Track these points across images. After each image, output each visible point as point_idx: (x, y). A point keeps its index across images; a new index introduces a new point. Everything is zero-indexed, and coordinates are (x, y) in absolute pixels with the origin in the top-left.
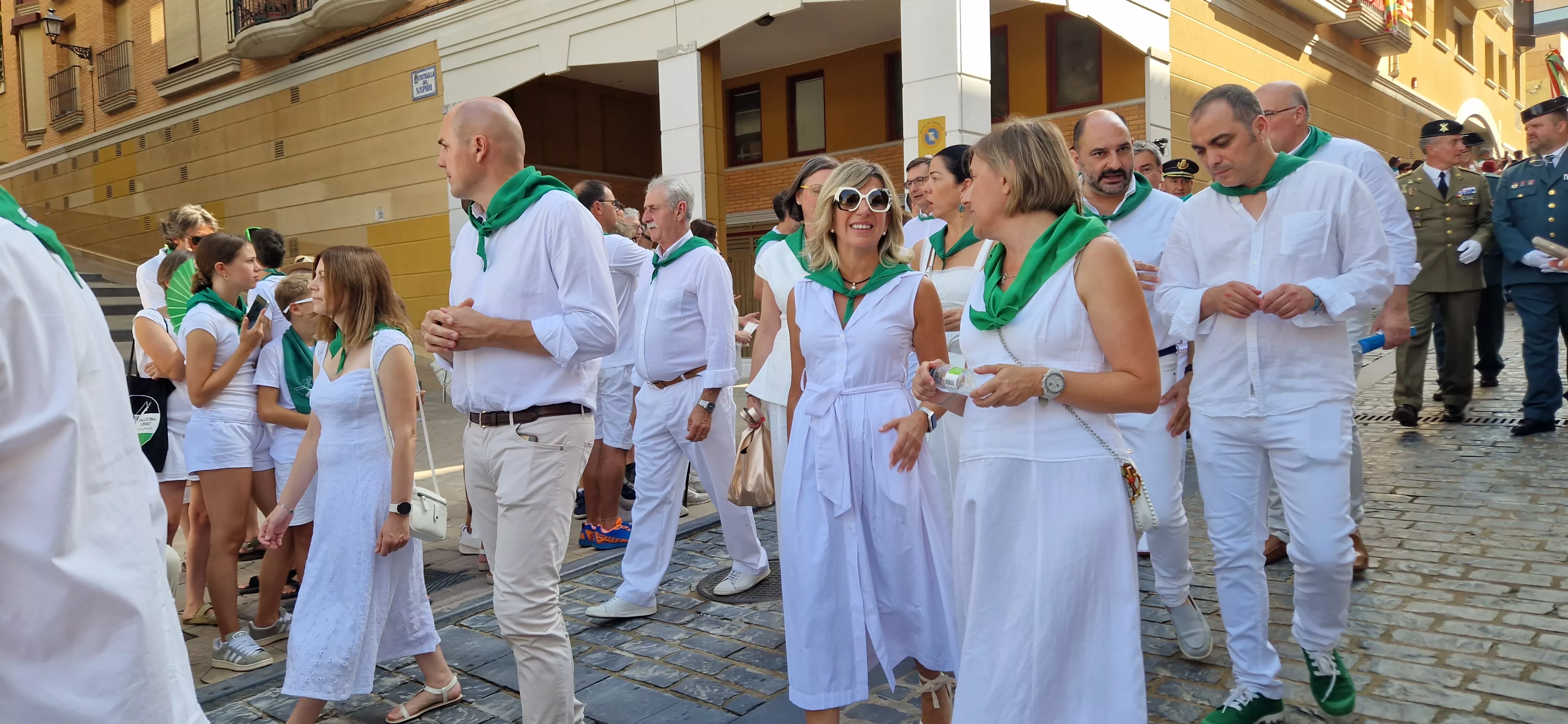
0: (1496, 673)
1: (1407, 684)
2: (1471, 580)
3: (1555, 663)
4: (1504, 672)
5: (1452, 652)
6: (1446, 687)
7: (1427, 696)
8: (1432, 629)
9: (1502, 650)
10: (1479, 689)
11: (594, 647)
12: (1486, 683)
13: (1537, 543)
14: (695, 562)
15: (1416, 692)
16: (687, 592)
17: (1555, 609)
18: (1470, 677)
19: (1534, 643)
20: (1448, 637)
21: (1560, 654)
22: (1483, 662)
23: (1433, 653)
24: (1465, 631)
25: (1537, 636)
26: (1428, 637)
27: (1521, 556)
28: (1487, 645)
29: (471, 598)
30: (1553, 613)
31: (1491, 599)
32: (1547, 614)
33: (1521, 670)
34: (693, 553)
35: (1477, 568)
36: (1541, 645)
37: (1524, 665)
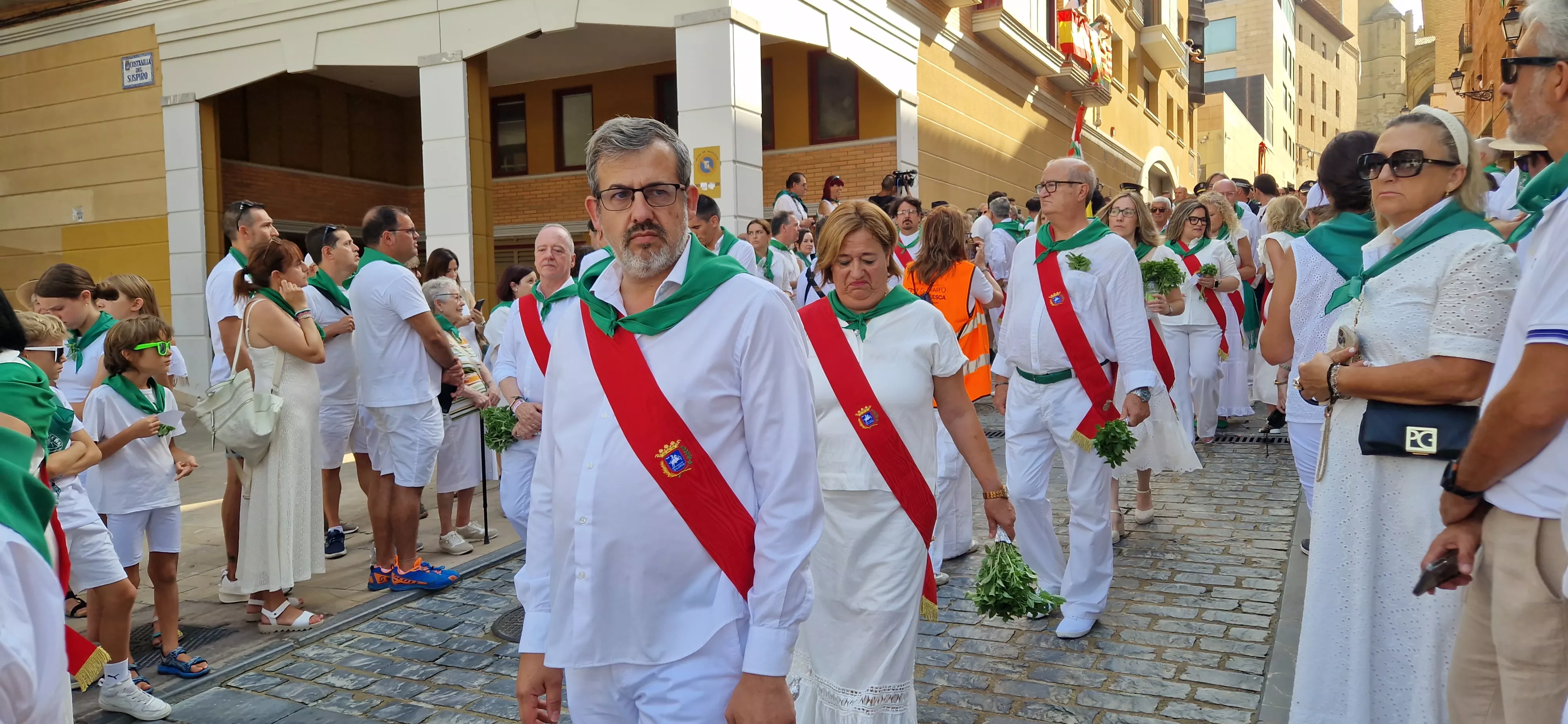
0: (1200, 664)
1: (1135, 678)
2: (1176, 582)
3: (1242, 653)
4: (1206, 663)
5: (1166, 648)
6: (1164, 678)
7: (1151, 688)
8: (1149, 627)
9: (1204, 644)
10: (1188, 679)
11: (386, 699)
12: (1194, 673)
13: (1224, 548)
14: (486, 602)
15: (1143, 685)
16: (481, 635)
17: (1240, 606)
18: (1181, 670)
19: (1226, 636)
20: (1162, 634)
21: (1246, 644)
22: (1189, 655)
23: (1152, 649)
24: (1175, 628)
25: (1228, 629)
26: (1147, 634)
27: (1211, 559)
28: (1192, 639)
29: (237, 656)
30: (1238, 609)
31: (1192, 598)
32: (1233, 610)
33: (1218, 659)
34: (483, 592)
35: (1180, 572)
36: (1231, 637)
37: (1220, 656)
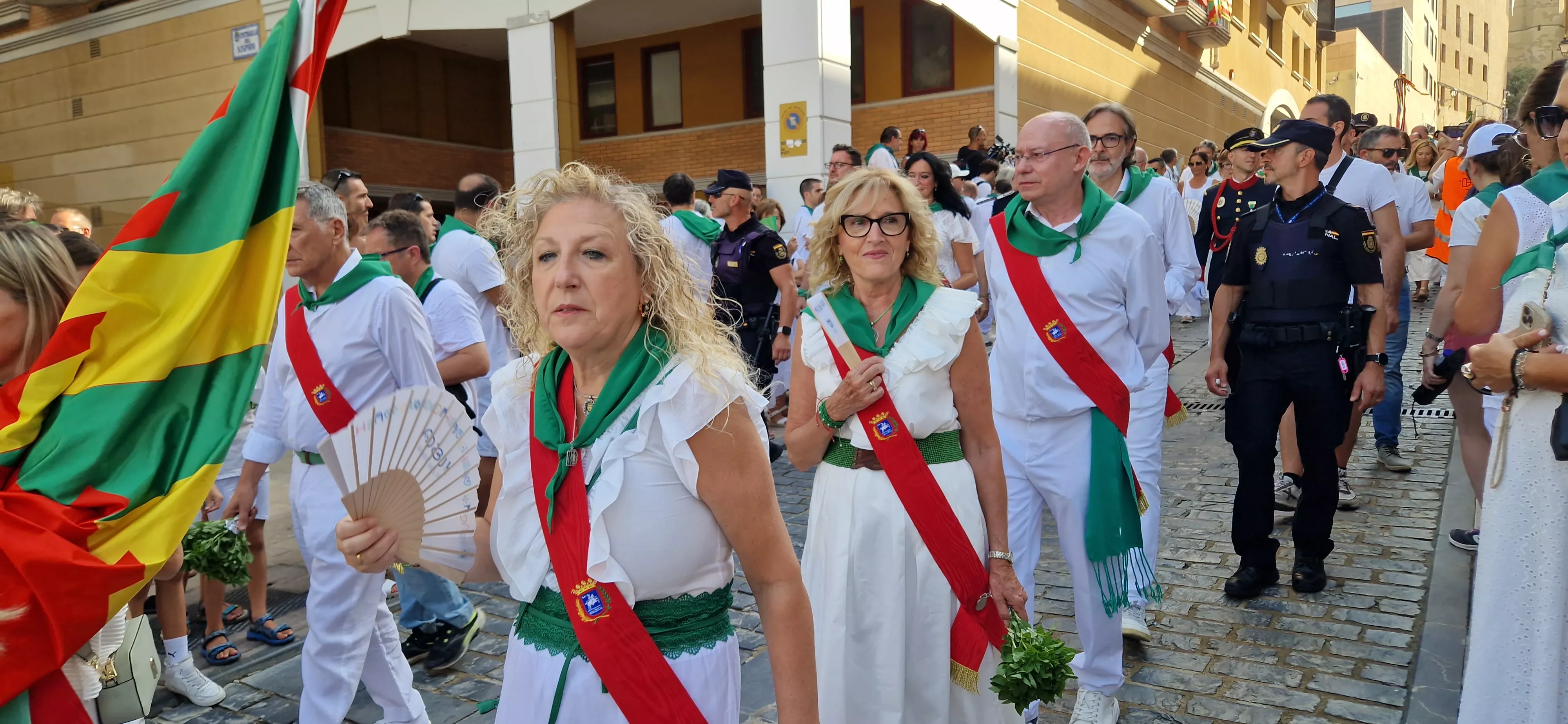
9: (1334, 647)
10: (1318, 688)
12: (1322, 682)
18: (1309, 675)
19: (1360, 638)
20: (1285, 634)
21: (1386, 649)
22: (1317, 660)
23: (1273, 651)
24: (1301, 627)
25: (1363, 632)
28: (1321, 641)
30: (1375, 607)
32: (1370, 609)
33: (1352, 667)
36: (1367, 640)
37: (1353, 662)
